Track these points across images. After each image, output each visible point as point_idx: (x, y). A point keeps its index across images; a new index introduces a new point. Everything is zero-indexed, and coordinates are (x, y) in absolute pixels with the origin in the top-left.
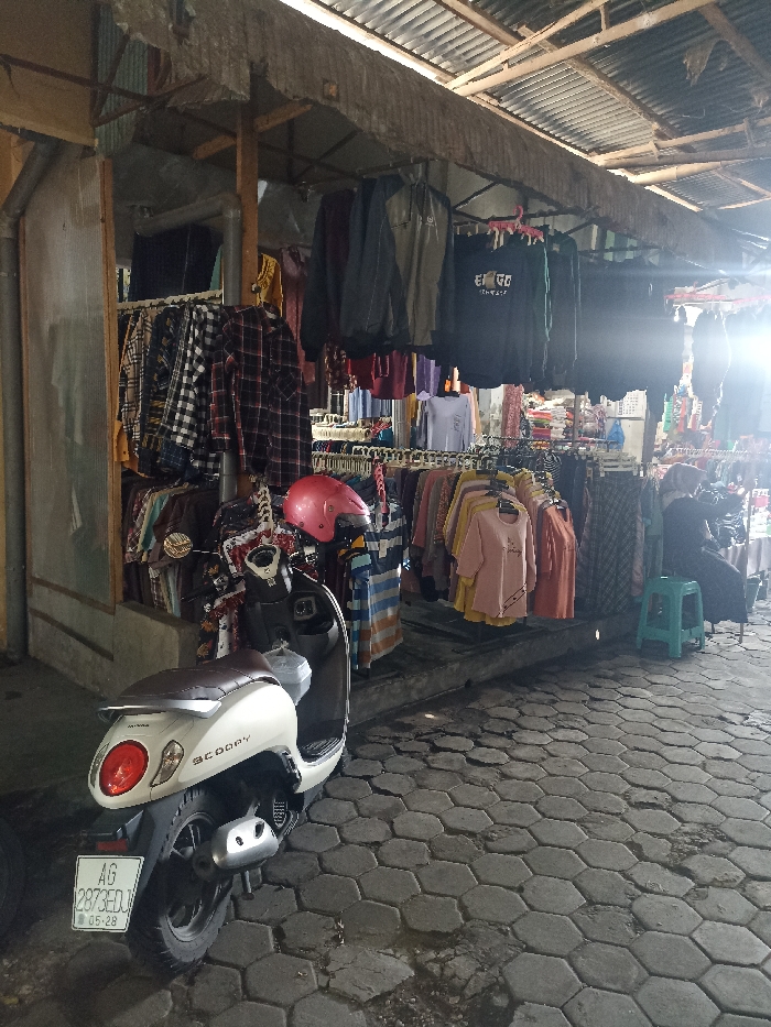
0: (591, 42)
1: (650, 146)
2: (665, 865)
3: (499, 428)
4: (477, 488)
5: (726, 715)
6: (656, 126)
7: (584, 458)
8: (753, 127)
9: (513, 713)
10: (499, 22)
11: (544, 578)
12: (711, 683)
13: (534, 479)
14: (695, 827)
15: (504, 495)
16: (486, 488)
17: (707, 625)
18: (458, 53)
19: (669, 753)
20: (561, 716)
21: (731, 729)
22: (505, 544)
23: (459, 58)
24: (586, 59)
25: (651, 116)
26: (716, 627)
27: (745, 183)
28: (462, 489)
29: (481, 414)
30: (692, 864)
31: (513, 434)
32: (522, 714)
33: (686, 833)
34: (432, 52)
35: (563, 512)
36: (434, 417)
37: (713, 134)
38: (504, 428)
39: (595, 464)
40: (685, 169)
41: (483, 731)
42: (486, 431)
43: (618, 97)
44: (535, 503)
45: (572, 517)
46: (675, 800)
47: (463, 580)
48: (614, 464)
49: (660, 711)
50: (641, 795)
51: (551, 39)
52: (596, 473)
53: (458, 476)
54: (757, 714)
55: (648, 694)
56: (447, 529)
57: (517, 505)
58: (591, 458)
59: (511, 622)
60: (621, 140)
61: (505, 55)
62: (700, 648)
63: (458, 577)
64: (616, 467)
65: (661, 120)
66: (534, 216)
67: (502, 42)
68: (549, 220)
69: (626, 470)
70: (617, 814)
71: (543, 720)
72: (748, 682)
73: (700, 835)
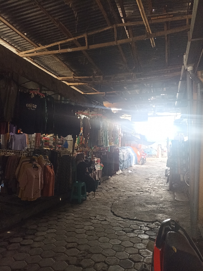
0: (57, 52)
1: (72, 77)
2: (75, 265)
3: (34, 143)
4: (27, 161)
5: (91, 217)
6: (73, 73)
7: (57, 152)
8: (94, 77)
9: (35, 227)
10: (34, 42)
11: (45, 185)
12: (88, 209)
13: (43, 158)
14: (83, 251)
15: (34, 163)
16: (29, 161)
17: (87, 193)
18: (22, 46)
19: (77, 231)
20: (49, 225)
21: (92, 221)
22: (34, 177)
23: (23, 47)
24: (56, 55)
25: (72, 71)
26: (90, 193)
27: (93, 88)
28: (22, 161)
29: (29, 139)
30: (82, 263)
31: (38, 144)
32: (38, 227)
33: (81, 254)
34: (15, 44)
35: (51, 166)
36: (15, 140)
37: (86, 77)
38: (36, 143)
39: (60, 153)
40: (80, 84)
41: (26, 234)
42: (30, 144)
43: (64, 65)
44: (43, 164)
45: (54, 167)
46: (78, 245)
47: (21, 188)
48: (65, 153)
49: (75, 219)
50: (70, 245)
51: (47, 48)
52: (60, 155)
53: (21, 158)
54: (98, 216)
55: (73, 214)
56: (16, 173)
57: (38, 165)
58: (59, 152)
59: (36, 199)
60: (65, 75)
61: (35, 49)
62: (85, 200)
63: (19, 188)
64: (65, 154)
65: (74, 72)
66: (43, 90)
67: (34, 46)
68: (47, 92)
69: (68, 154)
70: (63, 252)
71: (44, 228)
72: (96, 207)
73: (84, 253)
